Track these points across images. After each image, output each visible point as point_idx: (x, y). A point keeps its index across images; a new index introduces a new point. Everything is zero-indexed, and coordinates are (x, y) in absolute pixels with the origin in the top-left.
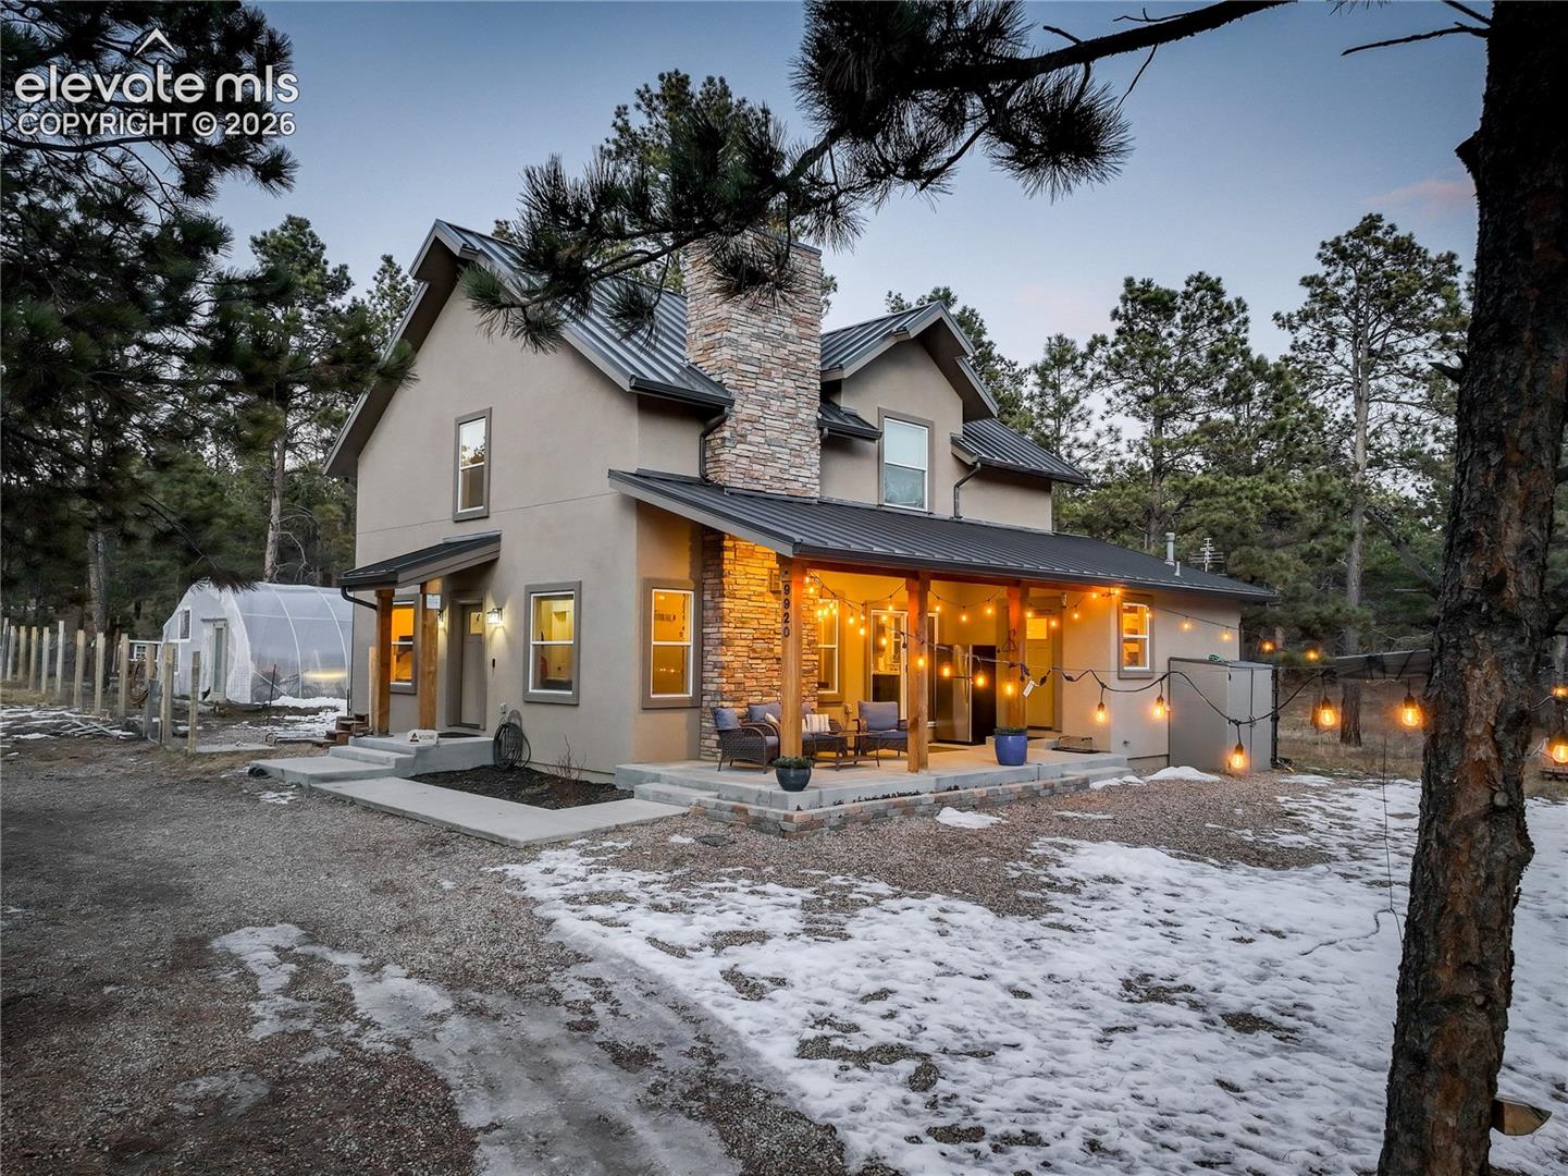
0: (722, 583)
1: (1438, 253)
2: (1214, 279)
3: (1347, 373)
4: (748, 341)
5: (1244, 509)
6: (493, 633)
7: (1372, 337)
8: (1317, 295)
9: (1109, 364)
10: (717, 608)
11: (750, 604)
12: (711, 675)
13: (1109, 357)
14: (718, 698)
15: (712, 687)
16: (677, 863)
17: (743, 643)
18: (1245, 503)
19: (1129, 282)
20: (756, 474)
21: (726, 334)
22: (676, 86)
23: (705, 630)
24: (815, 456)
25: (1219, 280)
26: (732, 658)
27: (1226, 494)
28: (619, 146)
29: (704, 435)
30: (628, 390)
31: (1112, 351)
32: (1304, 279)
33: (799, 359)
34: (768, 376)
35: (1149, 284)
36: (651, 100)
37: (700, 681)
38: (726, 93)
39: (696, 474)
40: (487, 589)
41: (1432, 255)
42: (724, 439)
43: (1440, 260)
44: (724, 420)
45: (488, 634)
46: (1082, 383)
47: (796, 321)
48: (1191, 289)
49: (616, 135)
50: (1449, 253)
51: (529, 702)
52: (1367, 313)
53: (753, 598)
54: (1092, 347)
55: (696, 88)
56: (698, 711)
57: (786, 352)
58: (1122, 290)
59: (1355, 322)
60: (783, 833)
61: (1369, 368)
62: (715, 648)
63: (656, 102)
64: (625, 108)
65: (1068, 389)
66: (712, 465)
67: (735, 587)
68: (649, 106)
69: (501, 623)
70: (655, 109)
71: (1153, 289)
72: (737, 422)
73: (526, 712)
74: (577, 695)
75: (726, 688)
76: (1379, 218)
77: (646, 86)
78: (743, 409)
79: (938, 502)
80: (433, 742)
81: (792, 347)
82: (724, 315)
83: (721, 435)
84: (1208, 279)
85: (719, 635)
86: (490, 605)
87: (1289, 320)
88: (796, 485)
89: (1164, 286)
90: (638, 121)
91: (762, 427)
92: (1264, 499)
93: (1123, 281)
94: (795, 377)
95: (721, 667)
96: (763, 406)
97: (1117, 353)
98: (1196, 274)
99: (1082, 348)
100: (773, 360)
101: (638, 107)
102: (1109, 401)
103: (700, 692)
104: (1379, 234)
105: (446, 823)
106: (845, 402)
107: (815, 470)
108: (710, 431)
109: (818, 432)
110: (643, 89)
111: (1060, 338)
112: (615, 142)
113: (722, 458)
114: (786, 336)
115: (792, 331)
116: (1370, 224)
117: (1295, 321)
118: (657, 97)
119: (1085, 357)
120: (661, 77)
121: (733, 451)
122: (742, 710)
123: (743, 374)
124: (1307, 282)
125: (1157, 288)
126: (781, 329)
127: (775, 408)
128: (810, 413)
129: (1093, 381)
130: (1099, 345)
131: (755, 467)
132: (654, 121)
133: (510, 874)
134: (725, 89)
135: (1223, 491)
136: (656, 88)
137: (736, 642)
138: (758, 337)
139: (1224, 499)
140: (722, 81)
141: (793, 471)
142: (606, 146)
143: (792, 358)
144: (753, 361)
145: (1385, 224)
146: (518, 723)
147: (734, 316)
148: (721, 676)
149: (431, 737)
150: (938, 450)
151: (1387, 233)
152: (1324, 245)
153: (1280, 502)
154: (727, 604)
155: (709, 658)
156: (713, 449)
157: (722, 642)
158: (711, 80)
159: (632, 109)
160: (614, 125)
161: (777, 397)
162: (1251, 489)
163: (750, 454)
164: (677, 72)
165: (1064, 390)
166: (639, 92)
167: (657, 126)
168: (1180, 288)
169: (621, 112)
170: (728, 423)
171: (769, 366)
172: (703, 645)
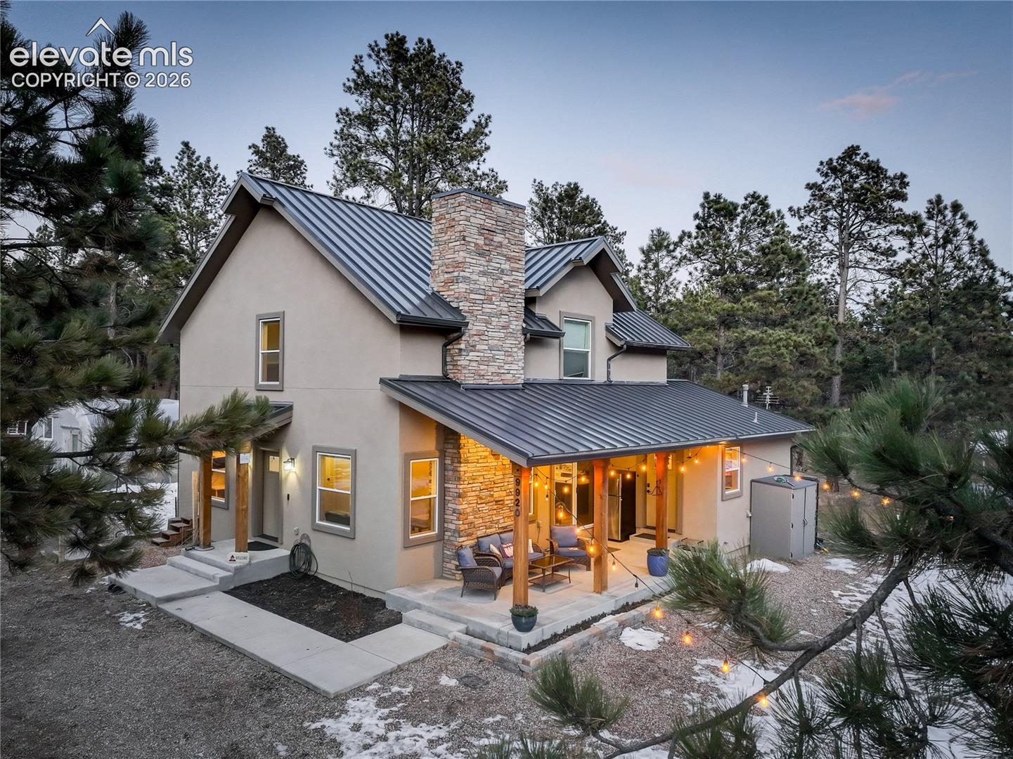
0: (459, 453)
1: (894, 173)
2: (763, 196)
3: (836, 249)
4: (477, 277)
5: (782, 354)
6: (288, 475)
7: (852, 225)
8: (816, 195)
9: (692, 249)
10: (456, 471)
11: (478, 465)
12: (451, 517)
13: (692, 246)
14: (457, 535)
15: (452, 527)
16: (450, 712)
17: (473, 494)
18: (783, 350)
19: (706, 196)
20: (482, 373)
21: (462, 274)
22: (396, 44)
23: (446, 485)
24: (521, 354)
25: (766, 197)
26: (467, 506)
27: (770, 344)
28: (356, 84)
29: (445, 345)
30: (395, 322)
31: (695, 241)
32: (808, 185)
33: (511, 286)
34: (490, 301)
35: (720, 197)
36: (379, 52)
37: (443, 520)
38: (432, 49)
39: (439, 373)
40: (282, 443)
41: (891, 173)
42: (460, 350)
43: (895, 177)
44: (460, 337)
45: (283, 476)
46: (674, 262)
47: (509, 259)
48: (748, 202)
49: (354, 76)
50: (902, 174)
51: (317, 529)
52: (849, 210)
53: (480, 461)
54: (681, 239)
55: (411, 46)
56: (441, 543)
57: (502, 282)
58: (702, 200)
59: (841, 215)
60: (522, 673)
61: (848, 246)
62: (454, 498)
63: (382, 54)
64: (361, 57)
65: (664, 265)
66: (451, 367)
67: (469, 455)
68: (377, 56)
69: (294, 469)
70: (381, 59)
71: (722, 200)
72: (469, 337)
73: (312, 535)
74: (354, 530)
75: (462, 527)
76: (858, 148)
77: (376, 42)
78: (474, 327)
79: (597, 373)
80: (246, 561)
81: (506, 278)
82: (461, 260)
83: (458, 347)
84: (759, 197)
85: (457, 490)
86: (286, 456)
87: (798, 212)
88: (509, 377)
89: (730, 199)
90: (370, 67)
91: (486, 338)
92: (795, 347)
93: (702, 195)
94: (508, 300)
95: (459, 513)
96: (487, 323)
97: (698, 243)
98: (752, 193)
99: (674, 238)
100: (494, 289)
101: (370, 56)
102: (690, 274)
103: (443, 530)
104: (858, 159)
105: (269, 663)
106: (539, 310)
107: (521, 364)
108: (450, 343)
109: (523, 337)
110: (373, 44)
111: (659, 230)
112: (354, 81)
113: (459, 363)
114: (503, 270)
115: (506, 266)
116: (852, 151)
117: (802, 213)
118: (384, 50)
119: (676, 245)
120: (387, 36)
121: (468, 358)
122: (473, 542)
123: (474, 302)
124: (809, 186)
125: (725, 201)
126: (499, 266)
127: (494, 324)
128: (517, 324)
129: (681, 260)
130: (686, 238)
131: (482, 367)
132: (381, 67)
133: (328, 732)
134: (431, 46)
135: (768, 342)
136: (383, 44)
137: (469, 494)
138: (484, 274)
139: (768, 347)
140: (429, 41)
141: (506, 367)
142: (348, 84)
143: (506, 286)
144: (481, 292)
145: (862, 152)
146: (307, 543)
147: (467, 260)
148: (458, 519)
149: (245, 558)
150: (597, 336)
151: (862, 158)
152: (822, 163)
153: (804, 348)
154: (463, 468)
155: (449, 505)
156: (452, 356)
157: (459, 496)
158: (421, 41)
159: (365, 58)
160: (353, 69)
161: (496, 315)
162: (786, 340)
163: (478, 359)
164: (397, 34)
165: (662, 266)
166: (370, 46)
167: (384, 71)
168: (741, 201)
169: (358, 60)
170: (463, 338)
171: (491, 293)
172: (445, 496)
